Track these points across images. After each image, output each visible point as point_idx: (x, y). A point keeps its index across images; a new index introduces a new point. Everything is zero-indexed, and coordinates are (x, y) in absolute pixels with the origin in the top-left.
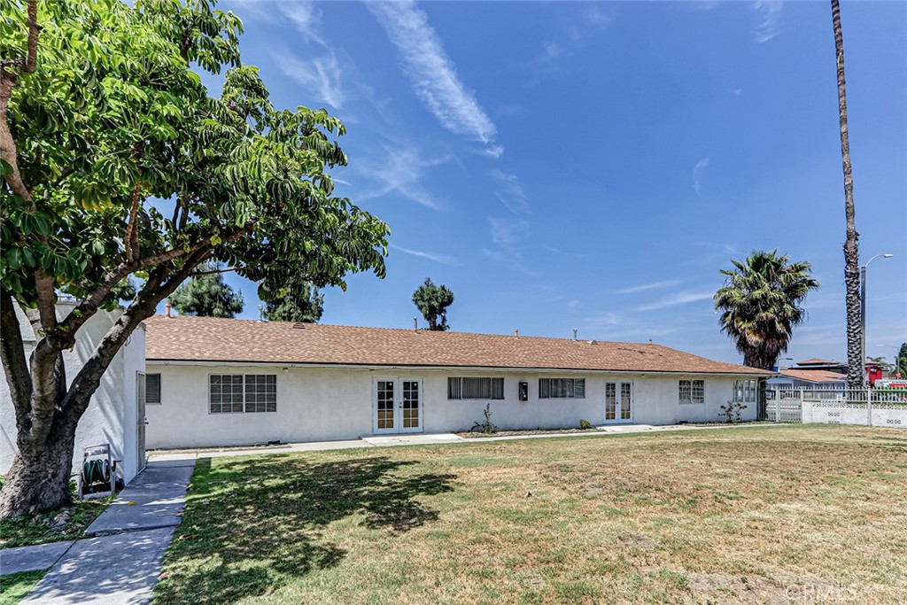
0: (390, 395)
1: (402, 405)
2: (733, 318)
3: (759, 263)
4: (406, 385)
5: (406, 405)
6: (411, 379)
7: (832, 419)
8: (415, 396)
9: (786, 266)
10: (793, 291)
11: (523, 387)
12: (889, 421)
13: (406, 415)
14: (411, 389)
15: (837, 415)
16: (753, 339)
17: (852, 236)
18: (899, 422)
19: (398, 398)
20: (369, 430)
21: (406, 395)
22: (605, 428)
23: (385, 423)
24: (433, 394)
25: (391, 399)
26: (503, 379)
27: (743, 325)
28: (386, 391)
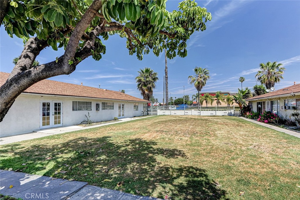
0: (48, 109)
1: (54, 114)
2: (142, 85)
3: (147, 71)
4: (56, 104)
5: (56, 113)
6: (57, 102)
7: (164, 114)
8: (59, 109)
9: (153, 73)
10: (154, 79)
11: (98, 105)
12: (174, 114)
13: (55, 118)
14: (57, 106)
15: (165, 113)
16: (146, 92)
17: (166, 68)
18: (176, 114)
19: (52, 111)
20: (38, 127)
21: (56, 109)
22: (121, 119)
23: (46, 123)
24: (66, 108)
25: (48, 111)
26: (91, 102)
27: (144, 88)
28: (46, 107)
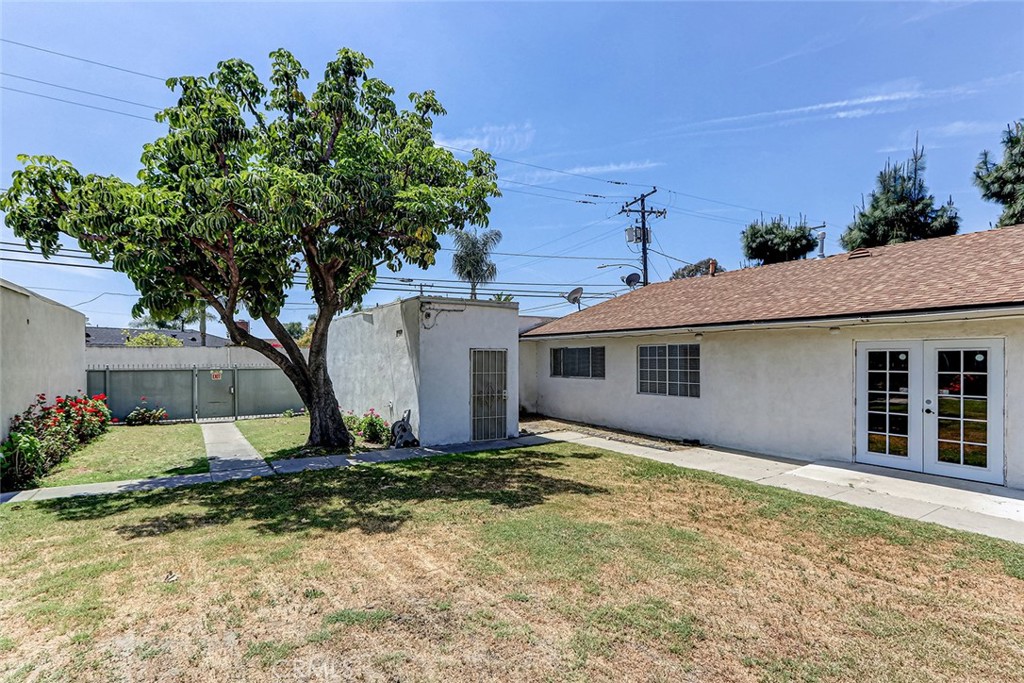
0: (901, 381)
1: (934, 407)
5: (947, 408)
6: (961, 346)
14: (963, 368)
19: (923, 390)
23: (886, 443)
25: (902, 391)
28: (888, 372)
